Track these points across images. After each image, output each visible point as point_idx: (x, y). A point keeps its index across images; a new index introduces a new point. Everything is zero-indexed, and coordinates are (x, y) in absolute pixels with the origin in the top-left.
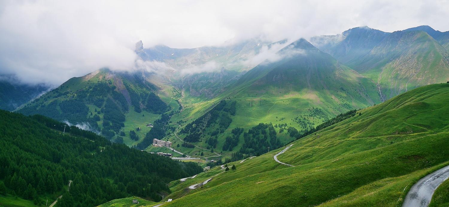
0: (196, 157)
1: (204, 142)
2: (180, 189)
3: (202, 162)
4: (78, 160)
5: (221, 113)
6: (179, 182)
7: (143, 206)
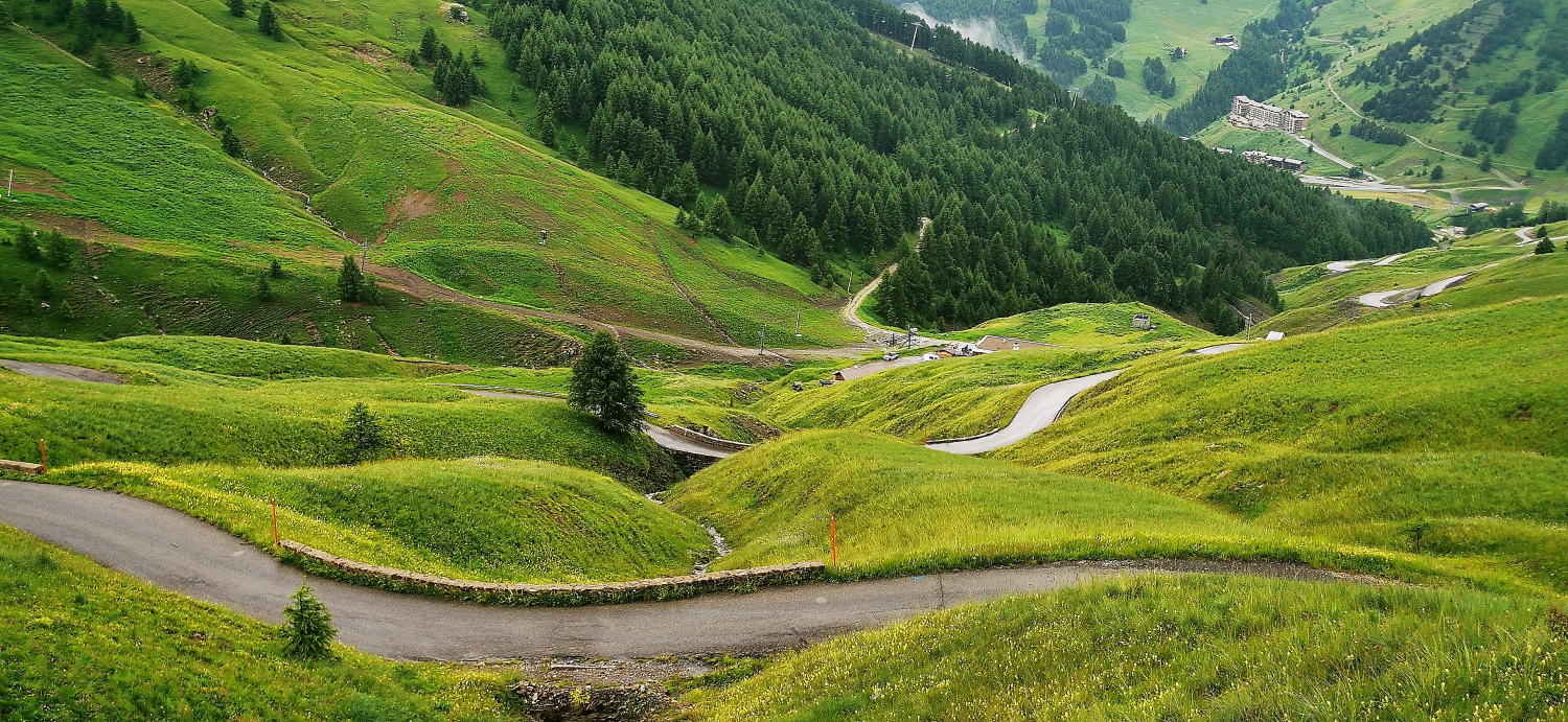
0: (1408, 184)
1: (1450, 123)
2: (1323, 300)
3: (1434, 207)
4: (954, 152)
6: (1319, 275)
7: (1168, 343)
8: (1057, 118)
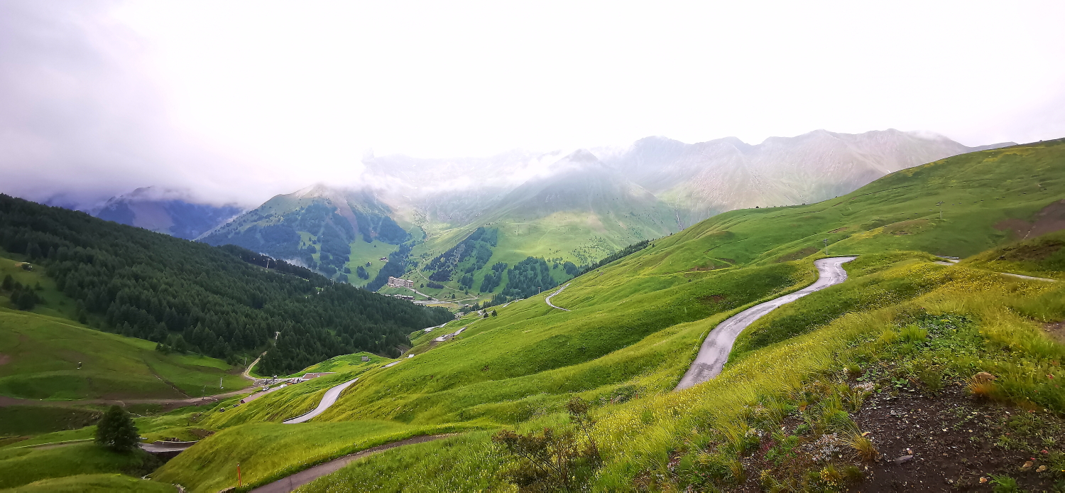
0: (445, 301)
1: (455, 280)
2: (425, 341)
3: (454, 307)
4: (287, 305)
5: (478, 243)
6: (423, 333)
7: (376, 365)
8: (327, 289)
